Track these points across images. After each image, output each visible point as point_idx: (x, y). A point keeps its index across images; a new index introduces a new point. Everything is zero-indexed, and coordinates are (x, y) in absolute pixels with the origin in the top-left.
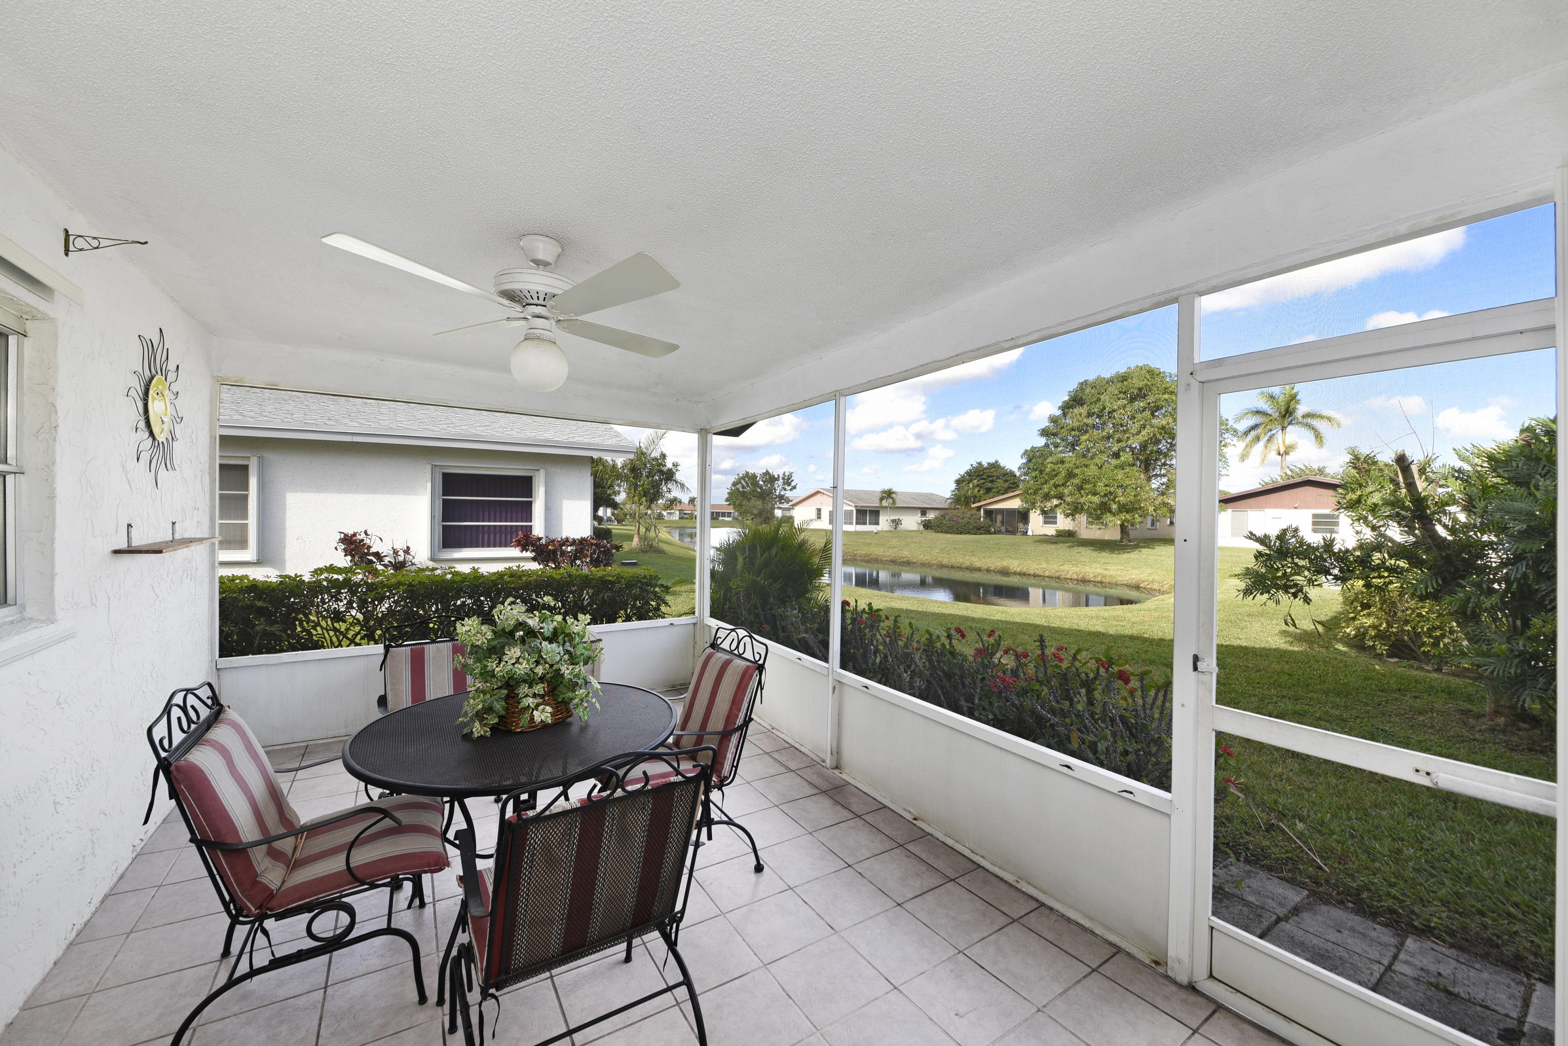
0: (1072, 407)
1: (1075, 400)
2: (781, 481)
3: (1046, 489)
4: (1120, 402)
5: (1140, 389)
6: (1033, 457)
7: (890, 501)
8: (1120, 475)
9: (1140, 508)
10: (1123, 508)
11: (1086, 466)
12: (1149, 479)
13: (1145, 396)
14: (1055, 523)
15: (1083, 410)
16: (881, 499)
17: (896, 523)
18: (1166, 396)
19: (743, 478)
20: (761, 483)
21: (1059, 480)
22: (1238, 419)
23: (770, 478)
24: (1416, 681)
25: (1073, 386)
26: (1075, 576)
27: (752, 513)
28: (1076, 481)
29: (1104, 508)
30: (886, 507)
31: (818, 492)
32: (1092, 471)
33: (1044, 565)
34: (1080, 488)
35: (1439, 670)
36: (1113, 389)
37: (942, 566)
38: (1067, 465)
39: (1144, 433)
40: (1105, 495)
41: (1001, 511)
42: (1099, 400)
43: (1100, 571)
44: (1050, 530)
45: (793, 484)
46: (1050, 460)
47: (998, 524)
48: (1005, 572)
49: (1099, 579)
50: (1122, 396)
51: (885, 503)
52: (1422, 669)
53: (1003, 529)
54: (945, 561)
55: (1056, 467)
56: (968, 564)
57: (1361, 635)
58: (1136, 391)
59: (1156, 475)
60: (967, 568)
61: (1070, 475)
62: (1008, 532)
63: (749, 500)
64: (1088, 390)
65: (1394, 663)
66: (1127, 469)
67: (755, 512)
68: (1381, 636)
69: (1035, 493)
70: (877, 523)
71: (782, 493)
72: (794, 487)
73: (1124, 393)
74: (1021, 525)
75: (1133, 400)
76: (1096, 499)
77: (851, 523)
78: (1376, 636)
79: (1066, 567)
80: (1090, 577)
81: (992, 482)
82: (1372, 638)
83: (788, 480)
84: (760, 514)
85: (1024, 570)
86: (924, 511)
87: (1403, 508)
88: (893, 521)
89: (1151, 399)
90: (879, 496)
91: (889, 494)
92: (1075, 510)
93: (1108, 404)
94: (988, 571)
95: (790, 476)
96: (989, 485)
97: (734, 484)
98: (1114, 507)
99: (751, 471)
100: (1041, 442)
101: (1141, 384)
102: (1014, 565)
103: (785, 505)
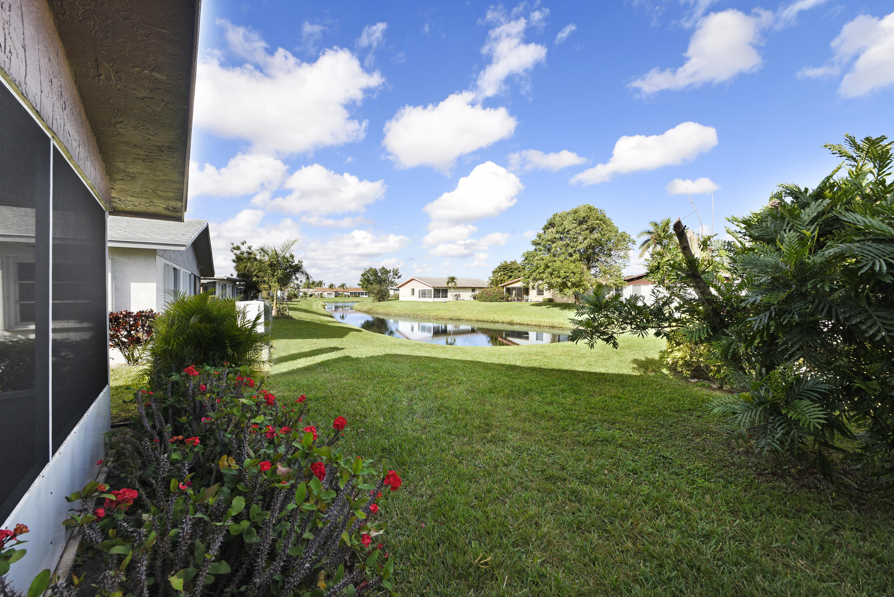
0: (548, 228)
1: (550, 224)
2: (392, 273)
3: (534, 274)
4: (573, 225)
5: (584, 218)
6: (528, 257)
7: (453, 283)
8: (572, 266)
9: (584, 285)
10: (574, 285)
11: (555, 261)
12: (589, 268)
13: (586, 222)
14: (543, 294)
15: (554, 230)
16: (448, 283)
17: (457, 297)
18: (597, 222)
19: (368, 272)
20: (379, 274)
21: (541, 270)
22: (639, 236)
23: (385, 271)
24: (702, 401)
25: (550, 216)
26: (548, 325)
27: (373, 293)
28: (549, 270)
29: (564, 285)
30: (450, 288)
31: (412, 280)
32: (558, 264)
33: (533, 318)
34: (551, 274)
35: (721, 388)
36: (570, 218)
37: (478, 321)
38: (545, 261)
39: (585, 242)
40: (565, 278)
41: (514, 288)
42: (562, 224)
43: (561, 321)
44: (540, 299)
45: (399, 275)
46: (536, 258)
47: (514, 296)
48: (511, 323)
49: (560, 326)
50: (574, 221)
51: (450, 285)
52: (710, 387)
53: (516, 298)
54: (480, 318)
55: (539, 262)
56: (492, 319)
57: (675, 363)
58: (581, 219)
59: (593, 267)
60: (491, 322)
61: (547, 267)
62: (518, 300)
63: (372, 284)
64: (557, 218)
65: (694, 383)
66: (577, 263)
67: (375, 291)
68: (687, 364)
69: (529, 278)
70: (446, 297)
71: (393, 280)
72: (400, 277)
73: (576, 220)
74: (525, 296)
75: (581, 223)
76: (560, 280)
77: (431, 297)
78: (683, 365)
79: (544, 320)
80: (556, 324)
81: (512, 272)
82: (680, 366)
83: (396, 273)
84: (379, 293)
85: (522, 322)
86: (473, 289)
87: (681, 269)
88: (456, 295)
89: (589, 223)
90: (447, 280)
91: (452, 279)
92: (551, 286)
93: (567, 226)
94: (503, 323)
95: (397, 270)
96: (511, 274)
97: (362, 276)
98: (569, 284)
99: (374, 267)
100: (532, 248)
101: (584, 215)
102: (516, 319)
103: (395, 288)
